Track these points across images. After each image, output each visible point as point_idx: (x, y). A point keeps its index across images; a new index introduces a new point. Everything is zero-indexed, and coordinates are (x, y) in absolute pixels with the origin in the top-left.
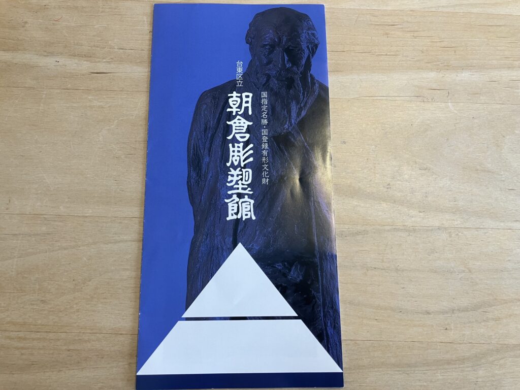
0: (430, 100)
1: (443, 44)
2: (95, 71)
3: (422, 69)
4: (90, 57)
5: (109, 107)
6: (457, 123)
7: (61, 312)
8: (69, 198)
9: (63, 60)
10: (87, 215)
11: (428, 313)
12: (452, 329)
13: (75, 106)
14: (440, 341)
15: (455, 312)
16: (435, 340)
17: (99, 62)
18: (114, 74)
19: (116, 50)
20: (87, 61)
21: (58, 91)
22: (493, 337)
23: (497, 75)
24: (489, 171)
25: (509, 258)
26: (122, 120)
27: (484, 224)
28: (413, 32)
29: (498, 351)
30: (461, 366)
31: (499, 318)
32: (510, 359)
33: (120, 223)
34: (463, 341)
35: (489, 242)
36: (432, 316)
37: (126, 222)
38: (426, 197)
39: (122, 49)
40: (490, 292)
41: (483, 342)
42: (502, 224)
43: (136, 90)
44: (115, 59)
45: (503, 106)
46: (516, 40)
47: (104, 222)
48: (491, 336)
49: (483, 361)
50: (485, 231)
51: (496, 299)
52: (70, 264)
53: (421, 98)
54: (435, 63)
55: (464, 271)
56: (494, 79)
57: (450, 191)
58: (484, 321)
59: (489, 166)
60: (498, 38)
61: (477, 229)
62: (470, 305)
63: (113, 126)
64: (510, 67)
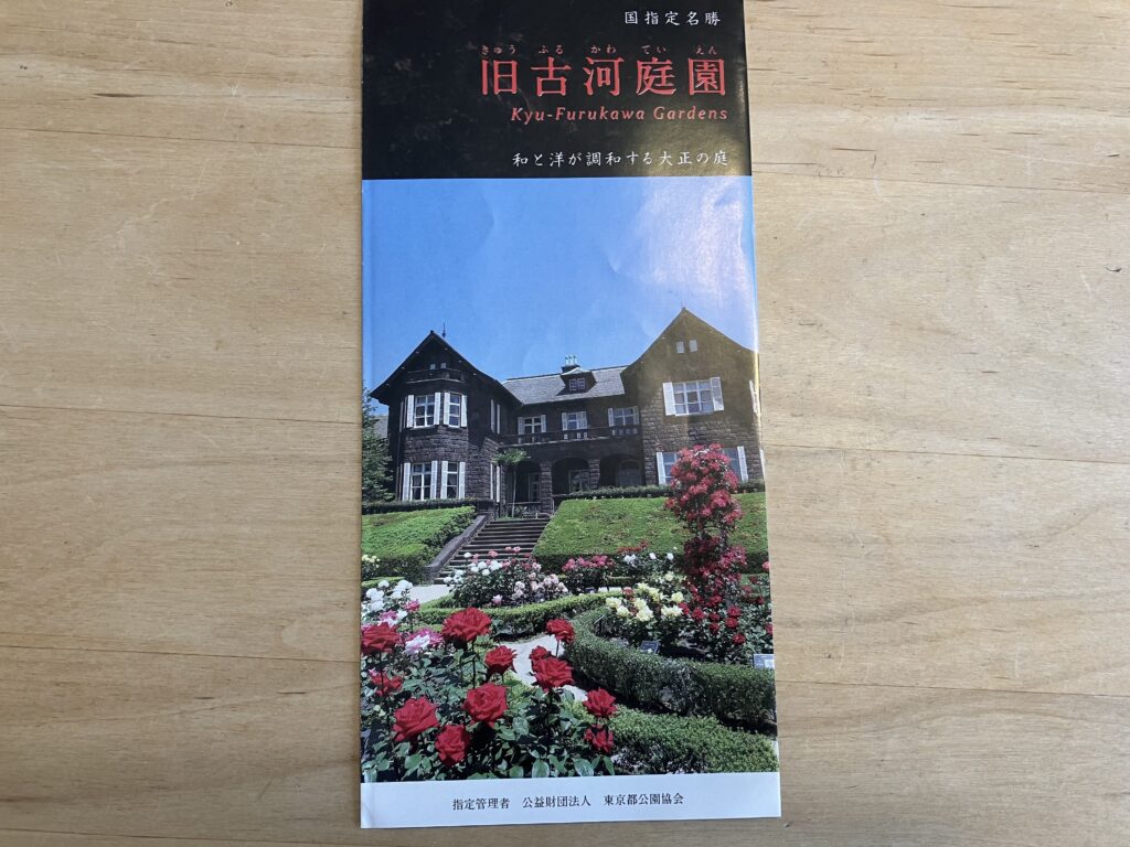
0: (835, 174)
1: (871, 48)
2: (107, 92)
3: (822, 103)
4: (95, 57)
5: (138, 173)
6: (887, 226)
7: (40, 606)
8: (54, 371)
9: (35, 65)
10: (94, 407)
11: (796, 625)
12: (840, 657)
13: (63, 170)
14: (814, 679)
15: (849, 622)
16: (805, 678)
17: (115, 69)
18: (149, 100)
19: (152, 43)
20: (88, 66)
21: (26, 134)
22: (922, 674)
23: (982, 122)
24: (946, 332)
25: (971, 516)
26: (167, 203)
27: (926, 443)
28: (808, 19)
29: (930, 702)
30: (852, 729)
31: (939, 637)
32: (954, 718)
33: (163, 425)
34: (862, 680)
35: (932, 482)
36: (803, 630)
37: (176, 423)
38: (809, 383)
39: (166, 41)
40: (924, 584)
41: (900, 682)
42: (962, 444)
43: (198, 136)
44: (149, 64)
45: (990, 190)
46: (1034, 42)
47: (127, 423)
48: (918, 671)
49: (898, 720)
50: (927, 459)
51: (935, 598)
52: (57, 509)
53: (815, 168)
54: (851, 91)
55: (875, 541)
56: (975, 130)
57: (861, 371)
58: (908, 641)
59: (948, 320)
60: (993, 36)
61: (910, 454)
62: (879, 608)
63: (146, 217)
64: (1013, 104)
